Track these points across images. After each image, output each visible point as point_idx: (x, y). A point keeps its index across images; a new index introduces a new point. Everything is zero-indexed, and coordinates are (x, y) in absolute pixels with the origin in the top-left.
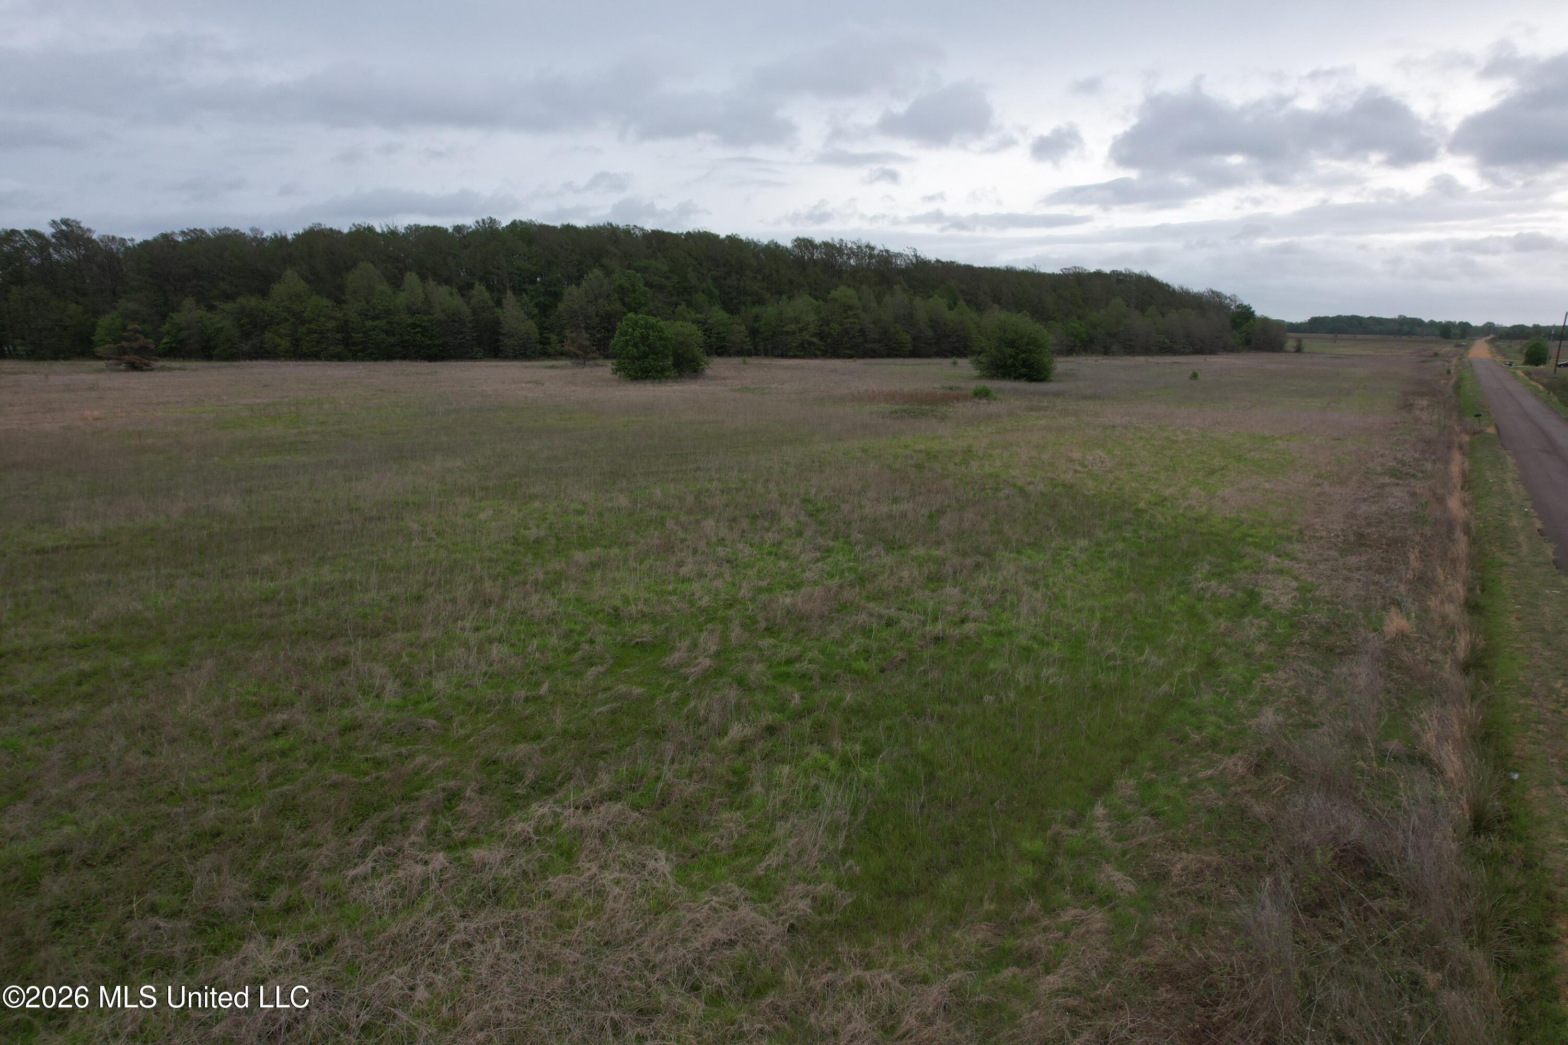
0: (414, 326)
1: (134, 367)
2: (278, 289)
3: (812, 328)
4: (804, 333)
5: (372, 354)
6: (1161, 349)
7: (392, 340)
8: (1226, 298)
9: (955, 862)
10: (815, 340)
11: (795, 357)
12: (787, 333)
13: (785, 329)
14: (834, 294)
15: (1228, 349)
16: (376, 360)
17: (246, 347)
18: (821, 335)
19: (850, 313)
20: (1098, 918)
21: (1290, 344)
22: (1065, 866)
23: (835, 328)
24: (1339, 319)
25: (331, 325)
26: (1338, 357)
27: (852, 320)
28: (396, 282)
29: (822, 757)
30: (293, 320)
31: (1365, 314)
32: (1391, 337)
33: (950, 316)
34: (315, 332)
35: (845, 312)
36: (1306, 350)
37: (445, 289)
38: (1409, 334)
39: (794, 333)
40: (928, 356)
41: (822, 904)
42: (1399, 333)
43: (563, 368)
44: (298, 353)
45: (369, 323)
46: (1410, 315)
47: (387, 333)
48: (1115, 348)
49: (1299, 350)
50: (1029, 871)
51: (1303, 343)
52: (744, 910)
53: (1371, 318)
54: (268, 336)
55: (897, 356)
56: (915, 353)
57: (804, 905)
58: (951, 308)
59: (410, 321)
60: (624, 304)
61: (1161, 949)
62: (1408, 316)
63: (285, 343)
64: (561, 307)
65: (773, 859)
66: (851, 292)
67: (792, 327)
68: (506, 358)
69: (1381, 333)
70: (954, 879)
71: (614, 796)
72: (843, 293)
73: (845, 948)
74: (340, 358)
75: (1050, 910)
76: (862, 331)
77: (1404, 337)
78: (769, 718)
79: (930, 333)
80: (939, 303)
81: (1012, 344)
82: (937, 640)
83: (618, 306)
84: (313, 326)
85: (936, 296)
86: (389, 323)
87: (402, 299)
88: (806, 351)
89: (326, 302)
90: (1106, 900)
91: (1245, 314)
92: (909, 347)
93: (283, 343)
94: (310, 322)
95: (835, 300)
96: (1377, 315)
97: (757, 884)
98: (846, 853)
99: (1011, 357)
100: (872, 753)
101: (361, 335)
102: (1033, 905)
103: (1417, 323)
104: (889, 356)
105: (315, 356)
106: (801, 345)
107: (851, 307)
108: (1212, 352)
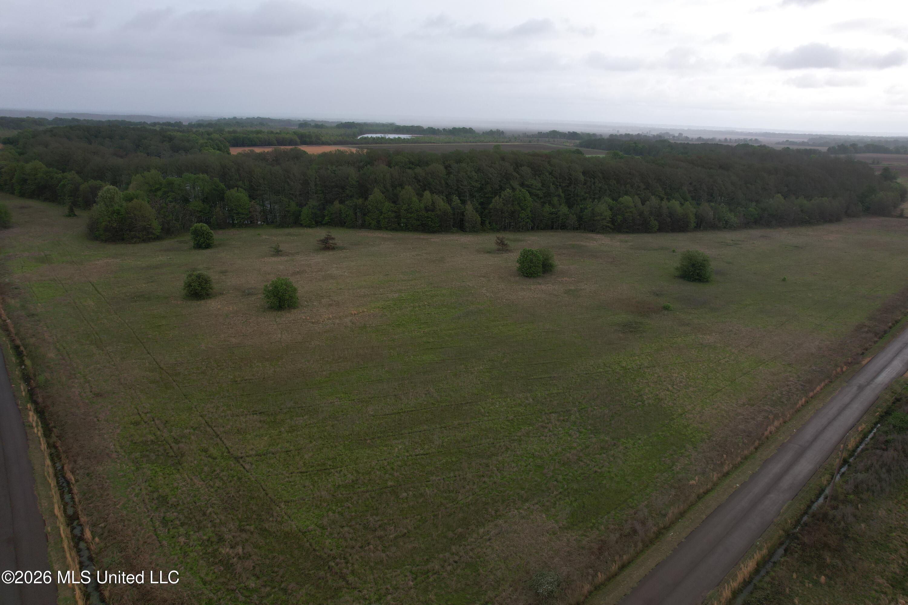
2: (371, 197)
4: (604, 221)
7: (418, 223)
9: (582, 521)
10: (609, 224)
12: (596, 220)
13: (595, 218)
18: (612, 222)
19: (628, 210)
20: (598, 532)
22: (596, 525)
25: (393, 215)
27: (629, 214)
28: (421, 196)
29: (568, 500)
30: (378, 212)
34: (386, 218)
35: (626, 209)
37: (440, 198)
39: (599, 221)
40: (666, 232)
41: (563, 525)
45: (409, 215)
47: (416, 220)
48: (773, 222)
50: (591, 524)
52: (554, 525)
57: (561, 525)
58: (682, 206)
59: (426, 215)
61: (603, 537)
63: (374, 223)
64: (491, 207)
65: (558, 517)
70: (581, 524)
71: (537, 504)
73: (565, 531)
75: (592, 530)
78: (561, 490)
79: (668, 220)
82: (596, 472)
86: (417, 215)
87: (423, 204)
89: (391, 204)
90: (600, 531)
94: (385, 214)
97: (556, 521)
98: (568, 518)
100: (576, 500)
102: (590, 530)
106: (603, 227)
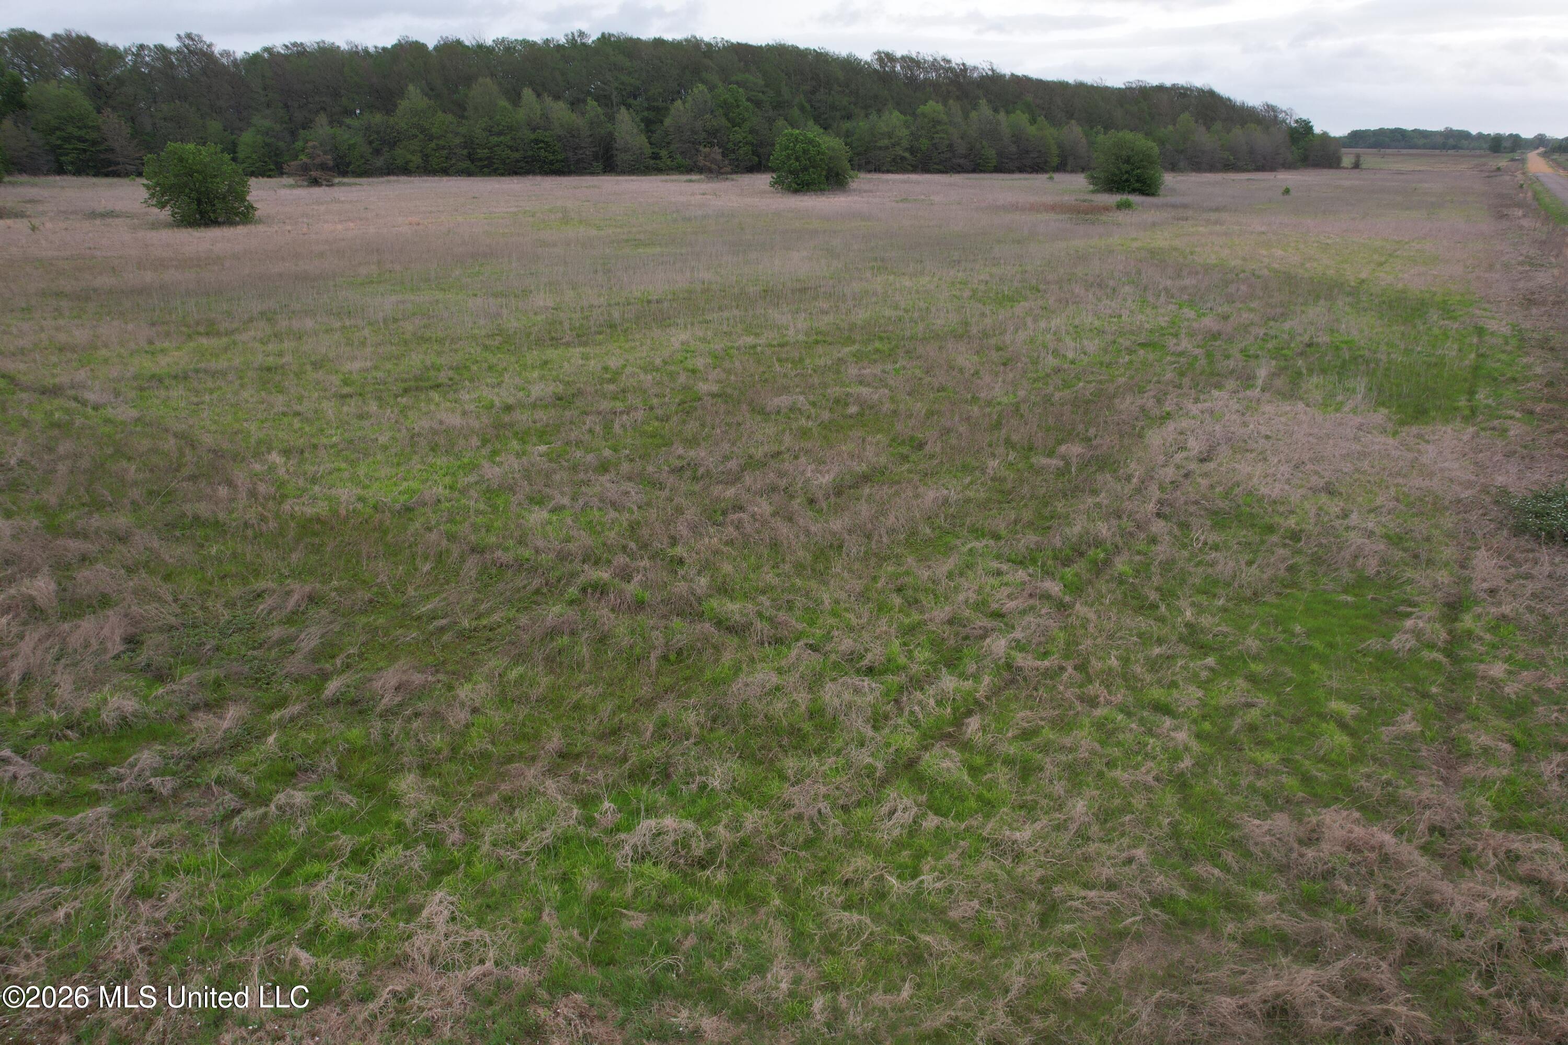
0: (537, 141)
1: (315, 182)
2: (403, 105)
3: (905, 143)
4: (897, 148)
5: (497, 169)
6: (1226, 166)
7: (517, 155)
8: (1282, 111)
10: (907, 155)
11: (888, 171)
12: (880, 148)
13: (878, 144)
14: (922, 109)
15: (1288, 166)
16: (502, 175)
17: (379, 162)
18: (912, 150)
19: (939, 128)
21: (1347, 161)
23: (924, 143)
24: (1381, 132)
25: (457, 141)
26: (1400, 173)
27: (941, 135)
28: (515, 98)
30: (421, 136)
31: (1409, 126)
32: (1437, 152)
33: (1032, 130)
34: (443, 148)
35: (934, 126)
36: (1364, 166)
37: (561, 104)
38: (1454, 147)
39: (887, 148)
40: (1011, 171)
42: (1444, 147)
43: (698, 181)
44: (429, 169)
45: (495, 139)
46: (1457, 127)
47: (510, 147)
48: (1182, 164)
49: (1356, 166)
51: (1362, 159)
53: (1415, 131)
54: (398, 151)
55: (981, 171)
56: (998, 169)
58: (1031, 124)
59: (532, 137)
60: (728, 119)
62: (1455, 128)
63: (417, 160)
64: (668, 121)
66: (940, 107)
67: (885, 142)
68: (623, 172)
69: (1424, 147)
72: (932, 107)
74: (469, 173)
76: (950, 146)
77: (1450, 152)
79: (1013, 149)
80: (1021, 118)
81: (1128, 161)
83: (724, 121)
84: (441, 142)
85: (1018, 112)
86: (513, 139)
87: (521, 115)
88: (898, 166)
89: (450, 117)
91: (1305, 128)
92: (994, 162)
93: (414, 158)
94: (438, 138)
95: (924, 115)
96: (1422, 128)
99: (1127, 172)
101: (486, 151)
103: (1465, 135)
104: (974, 171)
105: (445, 172)
106: (894, 160)
107: (939, 122)
108: (1272, 169)
